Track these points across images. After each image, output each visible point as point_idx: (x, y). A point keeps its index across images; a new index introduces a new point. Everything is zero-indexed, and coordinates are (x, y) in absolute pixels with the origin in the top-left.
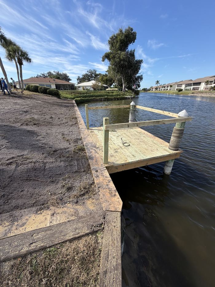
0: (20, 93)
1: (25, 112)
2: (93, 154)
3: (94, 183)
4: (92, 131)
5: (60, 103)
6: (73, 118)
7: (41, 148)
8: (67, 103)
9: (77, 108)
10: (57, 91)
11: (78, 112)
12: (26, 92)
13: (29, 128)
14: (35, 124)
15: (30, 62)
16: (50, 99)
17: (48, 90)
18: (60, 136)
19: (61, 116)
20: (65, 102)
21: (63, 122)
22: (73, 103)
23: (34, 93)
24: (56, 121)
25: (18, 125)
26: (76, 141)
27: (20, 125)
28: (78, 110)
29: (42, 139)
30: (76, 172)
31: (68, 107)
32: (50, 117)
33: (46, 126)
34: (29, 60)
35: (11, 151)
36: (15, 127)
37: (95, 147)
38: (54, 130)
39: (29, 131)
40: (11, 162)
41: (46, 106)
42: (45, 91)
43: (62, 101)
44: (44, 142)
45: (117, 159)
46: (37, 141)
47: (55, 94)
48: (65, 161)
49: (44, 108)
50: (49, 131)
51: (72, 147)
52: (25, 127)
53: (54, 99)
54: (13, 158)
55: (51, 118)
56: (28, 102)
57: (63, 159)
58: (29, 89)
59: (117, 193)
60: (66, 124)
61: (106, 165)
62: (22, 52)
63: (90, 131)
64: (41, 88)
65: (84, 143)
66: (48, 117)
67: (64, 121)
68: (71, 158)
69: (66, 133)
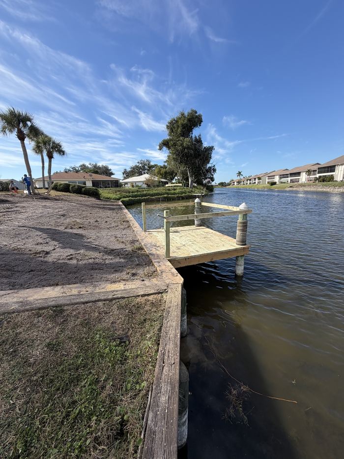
0: (46, 194)
1: (62, 215)
2: (154, 251)
3: (157, 271)
4: (151, 233)
5: (101, 205)
6: (124, 222)
7: (95, 249)
8: (111, 205)
9: (126, 211)
10: (97, 189)
11: (128, 214)
12: (53, 193)
13: (75, 231)
14: (80, 228)
15: (64, 154)
16: (87, 201)
17: (83, 189)
18: (113, 239)
19: (108, 219)
20: (108, 203)
21: (112, 226)
22: (119, 205)
23: (64, 193)
24: (103, 225)
25: (61, 228)
26: (133, 242)
27: (64, 228)
28: (129, 213)
29: (94, 241)
30: (138, 265)
31: (113, 209)
32: (95, 220)
33: (94, 229)
34: (62, 152)
35: (67, 250)
36: (59, 230)
37: (156, 246)
38: (104, 233)
39: (76, 234)
40: (71, 258)
41: (84, 209)
42: (80, 190)
43: (103, 203)
44: (96, 244)
45: (180, 253)
46: (89, 242)
47: (93, 194)
48: (124, 258)
49: (83, 211)
50: (98, 234)
51: (129, 248)
52: (70, 231)
53: (92, 200)
54: (71, 255)
55: (97, 221)
56: (60, 204)
57: (121, 256)
58: (57, 188)
59: (179, 275)
60: (117, 228)
61: (168, 259)
62: (54, 143)
63: (147, 233)
64: (74, 186)
65: (143, 244)
66: (92, 221)
67: (113, 224)
68: (130, 256)
69: (119, 236)
